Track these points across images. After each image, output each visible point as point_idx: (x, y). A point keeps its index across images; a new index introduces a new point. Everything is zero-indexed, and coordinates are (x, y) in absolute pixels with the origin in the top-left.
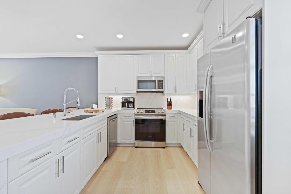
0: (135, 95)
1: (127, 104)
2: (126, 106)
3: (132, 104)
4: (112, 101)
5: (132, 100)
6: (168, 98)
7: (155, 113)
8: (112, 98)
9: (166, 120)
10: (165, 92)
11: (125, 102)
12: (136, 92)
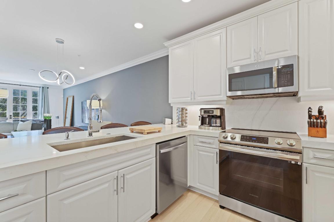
0: (225, 103)
1: (207, 119)
2: (207, 124)
3: (218, 121)
4: (187, 113)
5: (218, 113)
6: (310, 108)
7: (267, 143)
8: (186, 110)
9: (305, 165)
10: (300, 95)
11: (205, 116)
12: (225, 98)
